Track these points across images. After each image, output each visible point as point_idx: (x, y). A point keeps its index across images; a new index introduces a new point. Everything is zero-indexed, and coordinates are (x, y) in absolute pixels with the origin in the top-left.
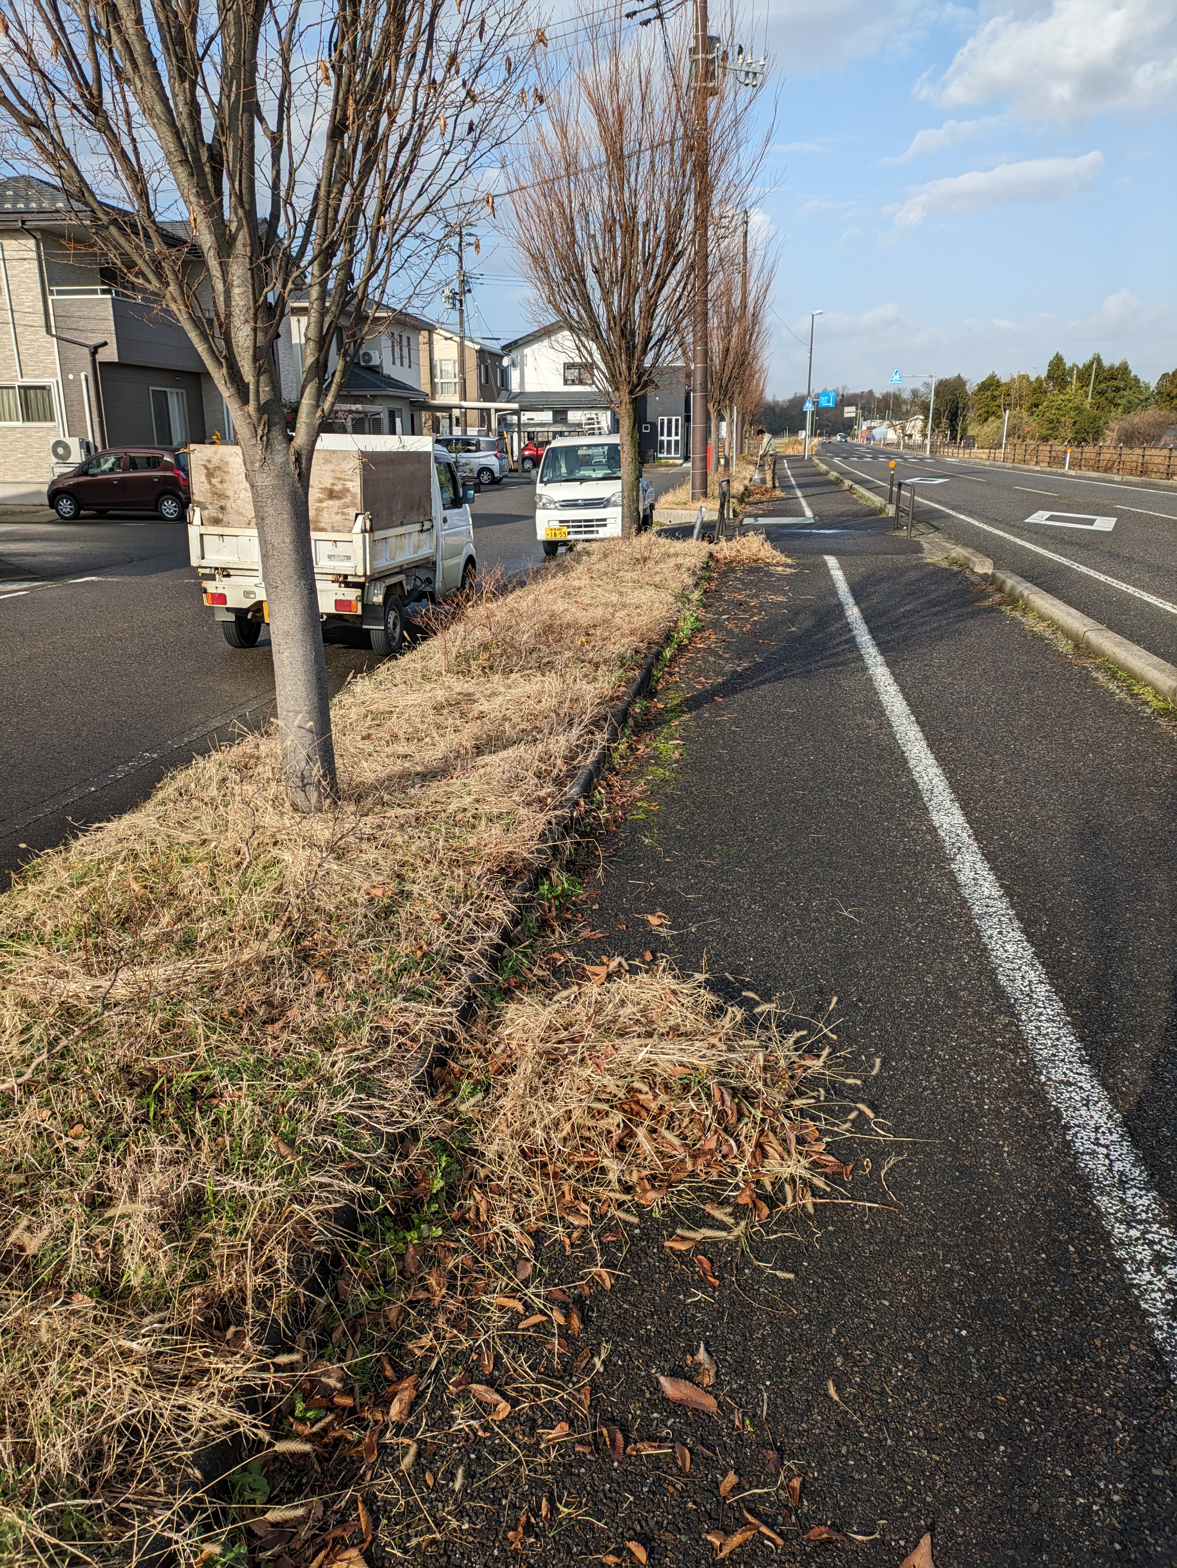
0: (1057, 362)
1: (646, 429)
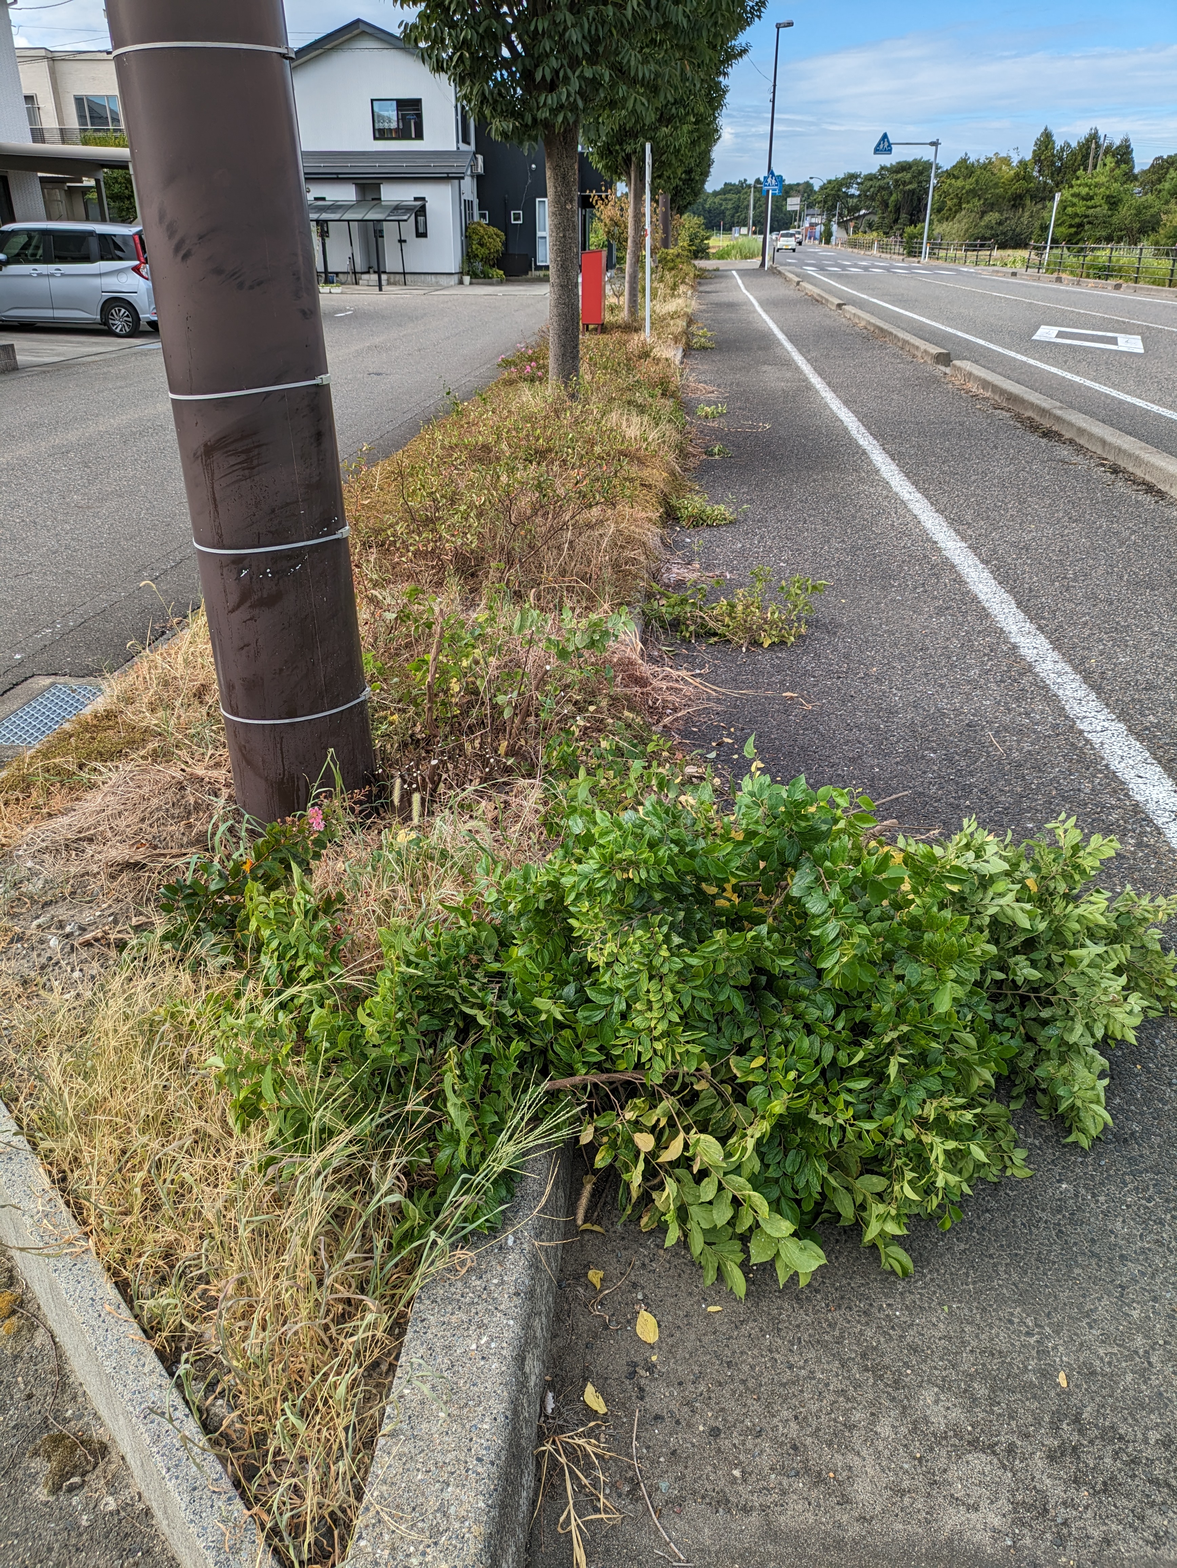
0: (1043, 142)
1: (517, 218)
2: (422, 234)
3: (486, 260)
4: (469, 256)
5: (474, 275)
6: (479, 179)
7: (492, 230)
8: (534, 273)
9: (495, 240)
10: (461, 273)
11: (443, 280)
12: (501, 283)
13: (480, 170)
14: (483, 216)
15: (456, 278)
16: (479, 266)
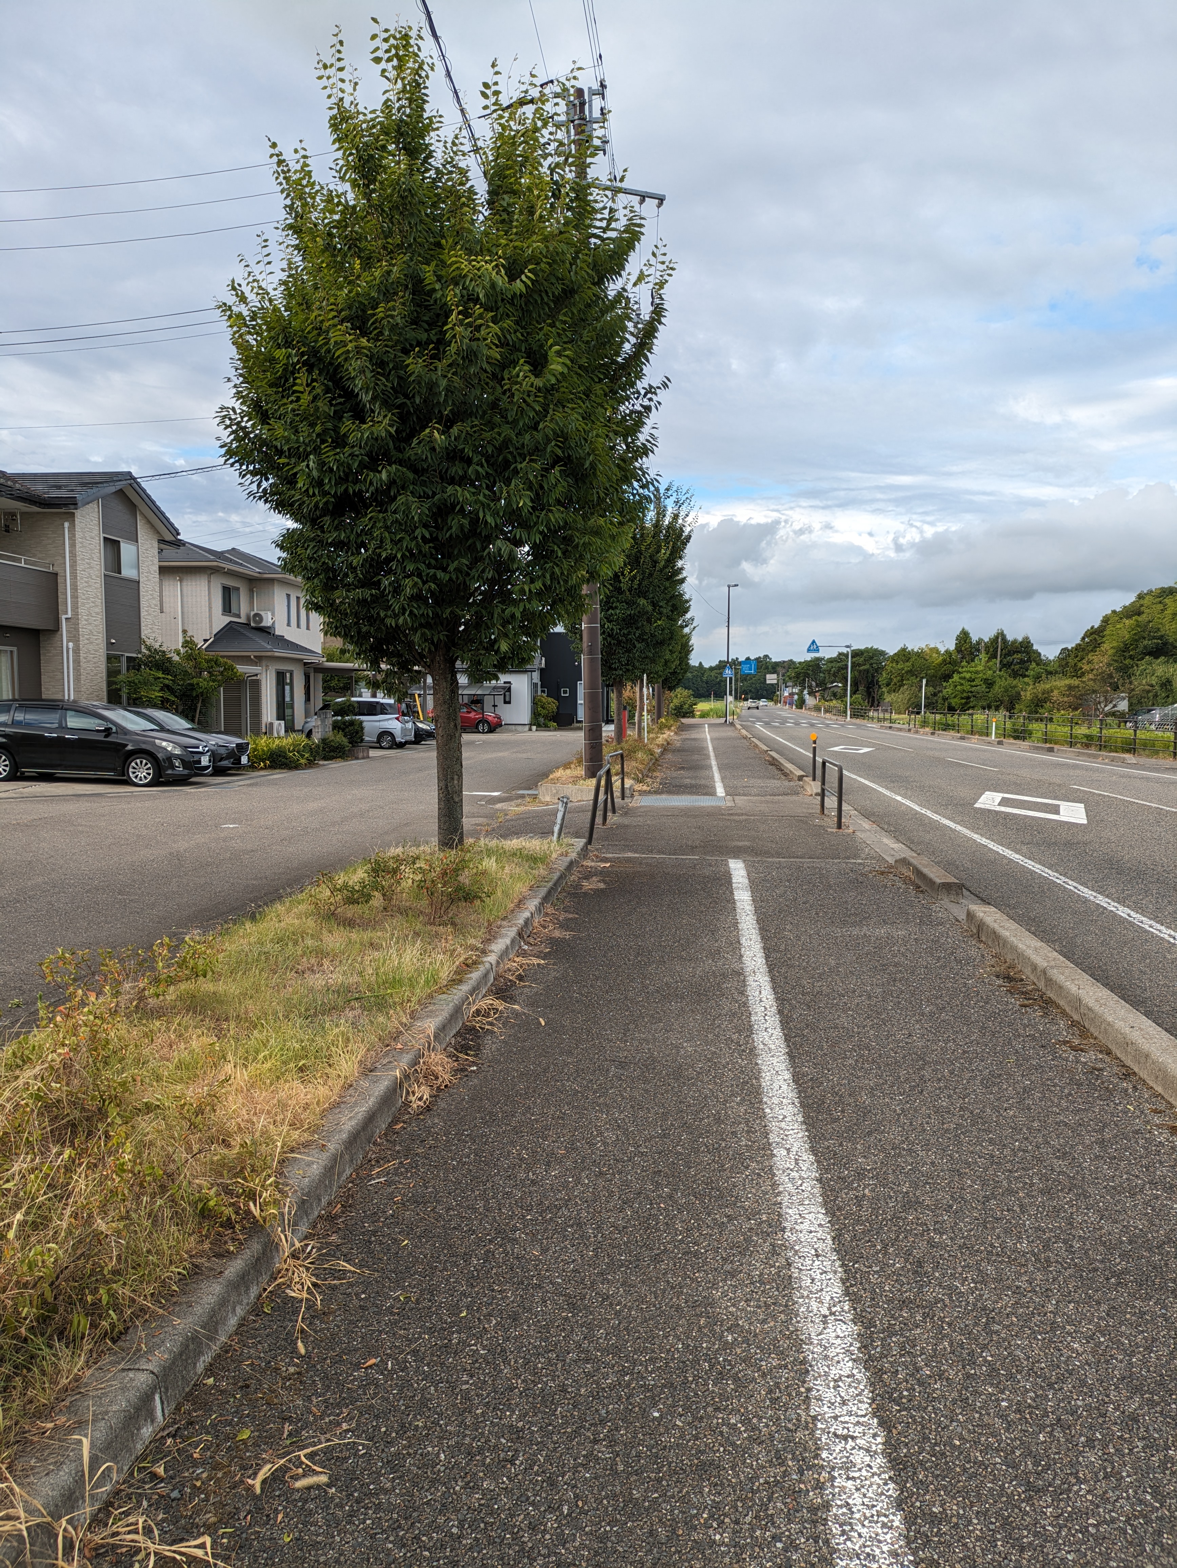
0: (964, 637)
1: (565, 693)
2: (507, 702)
3: (546, 717)
4: (535, 715)
5: (538, 726)
6: (542, 671)
7: (550, 699)
8: (576, 725)
9: (552, 704)
10: (531, 725)
11: (519, 728)
12: (555, 730)
13: (543, 666)
14: (543, 691)
15: (527, 727)
16: (542, 720)
